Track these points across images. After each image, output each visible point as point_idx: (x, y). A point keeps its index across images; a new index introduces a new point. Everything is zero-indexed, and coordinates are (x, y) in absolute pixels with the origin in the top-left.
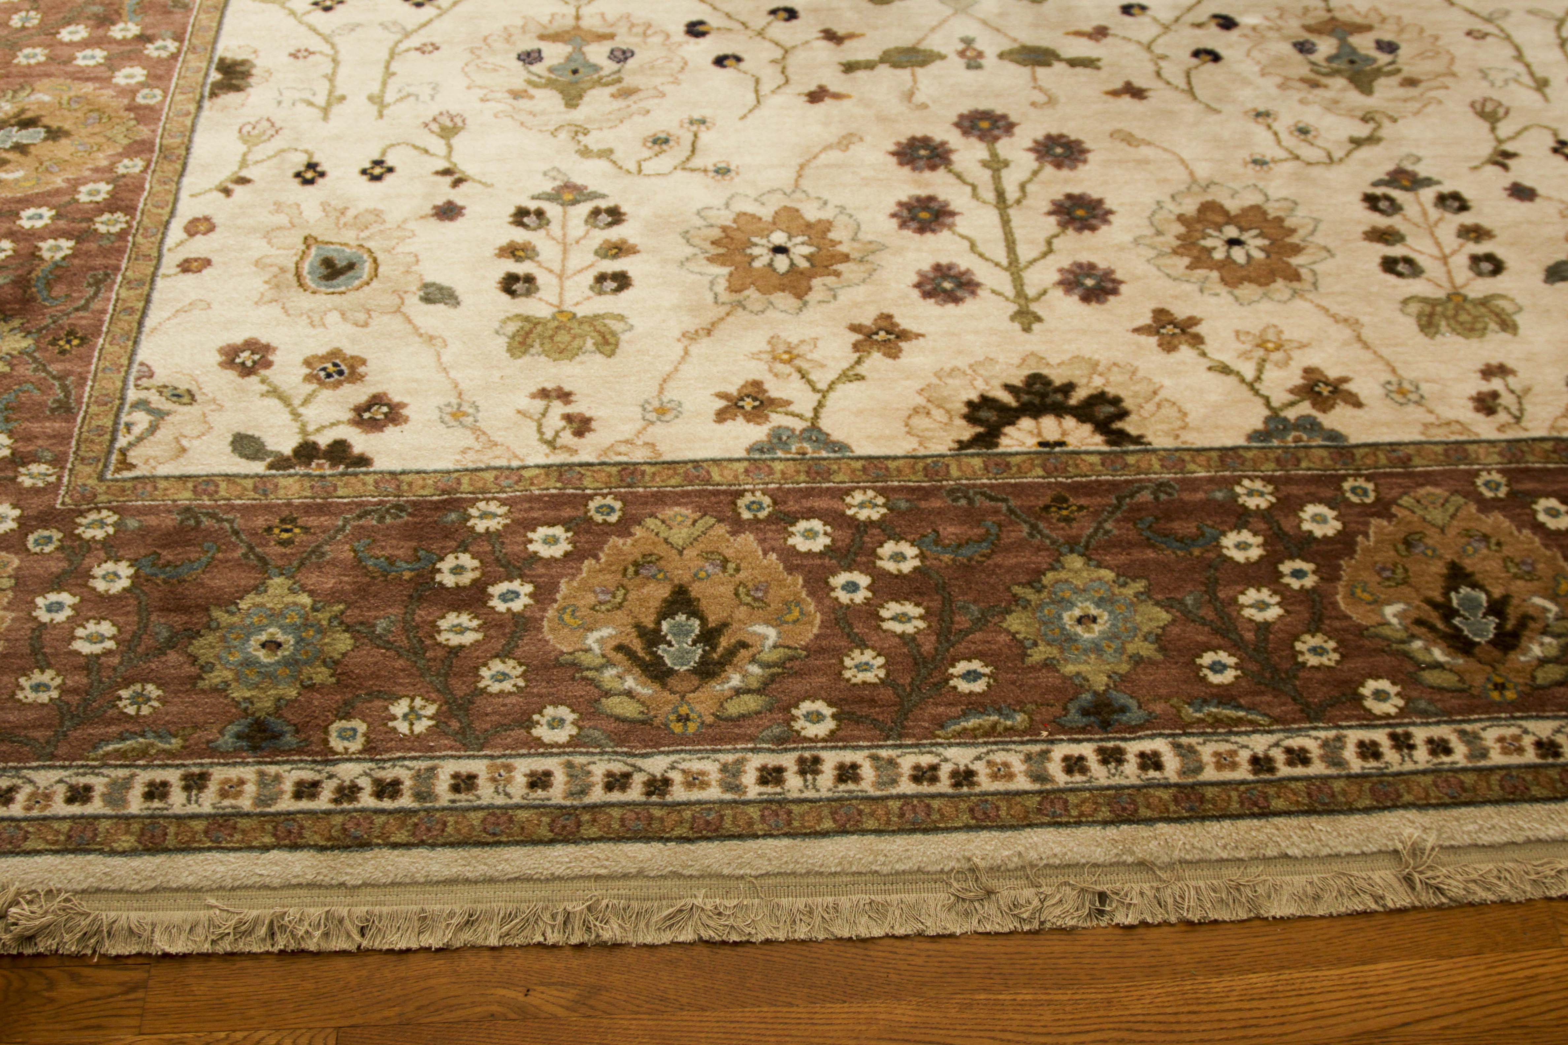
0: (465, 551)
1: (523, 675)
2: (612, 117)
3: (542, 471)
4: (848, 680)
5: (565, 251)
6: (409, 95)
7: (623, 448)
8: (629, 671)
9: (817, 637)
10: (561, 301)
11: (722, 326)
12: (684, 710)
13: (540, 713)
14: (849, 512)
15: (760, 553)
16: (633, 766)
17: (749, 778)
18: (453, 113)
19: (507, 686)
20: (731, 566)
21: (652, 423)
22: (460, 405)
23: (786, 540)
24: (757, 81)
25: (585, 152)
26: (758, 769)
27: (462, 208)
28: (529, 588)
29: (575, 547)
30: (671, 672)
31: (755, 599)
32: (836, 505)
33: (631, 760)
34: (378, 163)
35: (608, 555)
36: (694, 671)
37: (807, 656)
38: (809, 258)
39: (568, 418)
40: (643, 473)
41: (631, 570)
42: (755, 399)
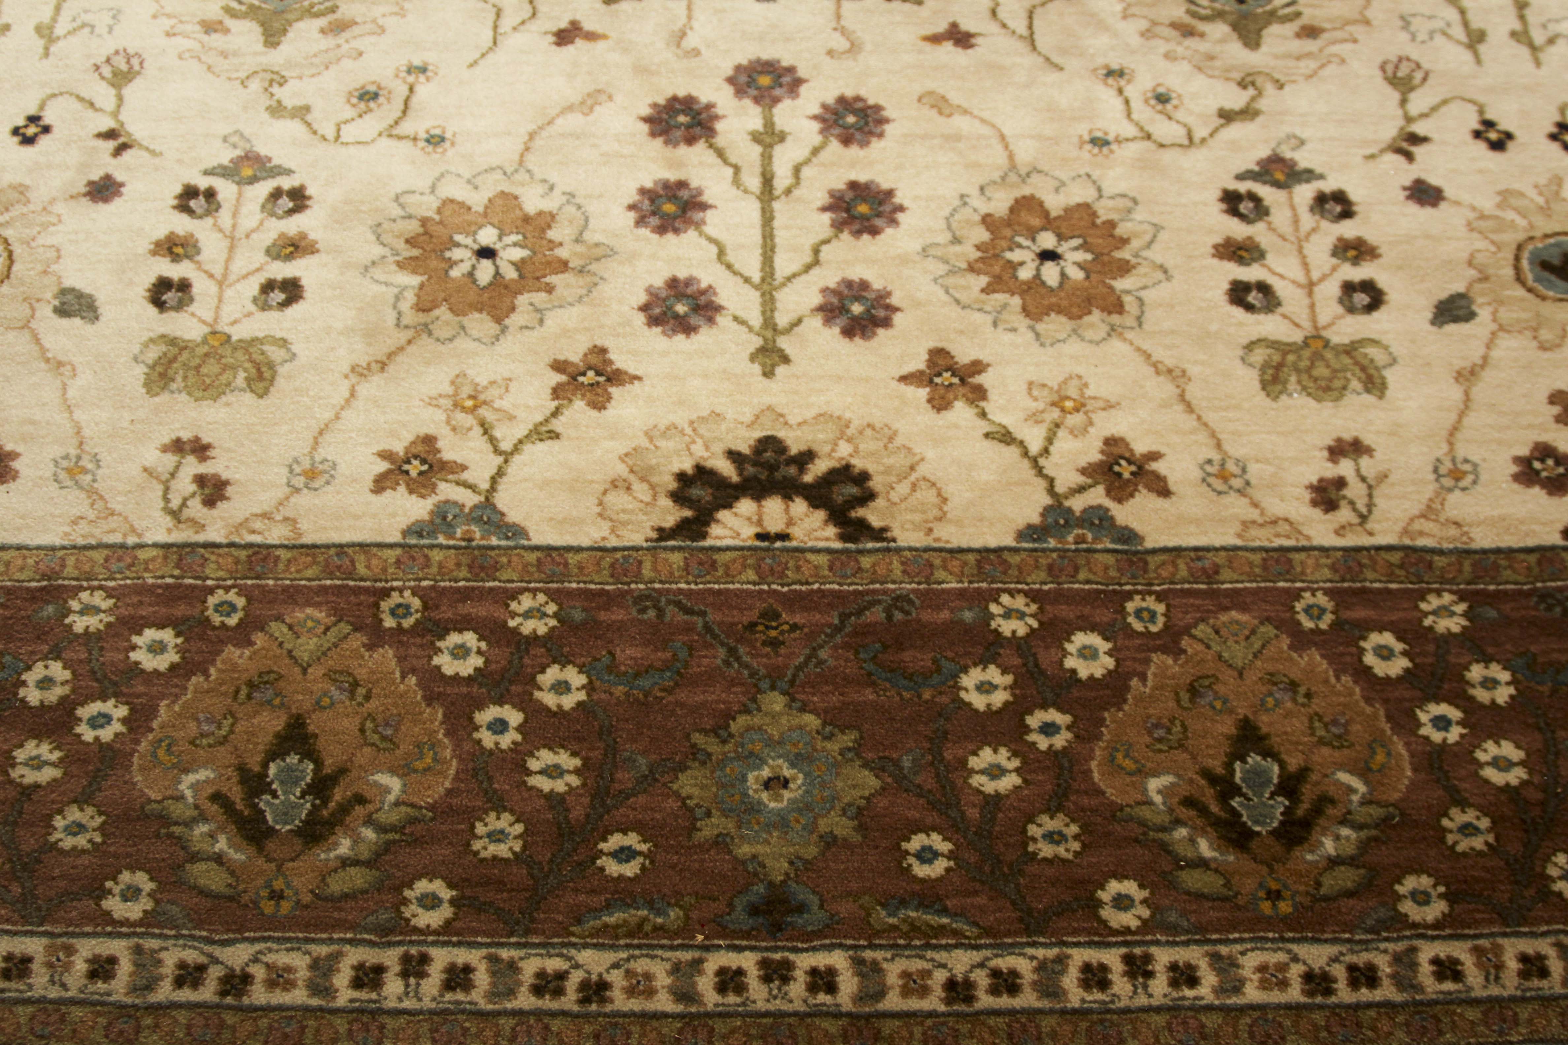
0: (57, 658)
1: (101, 829)
2: (316, 61)
3: (161, 552)
4: (476, 853)
5: (232, 248)
6: (84, 25)
7: (258, 525)
8: (222, 829)
9: (449, 792)
10: (216, 320)
11: (400, 358)
12: (278, 884)
13: (114, 879)
14: (512, 623)
15: (398, 675)
16: (210, 956)
17: (342, 979)
18: (131, 51)
19: (81, 841)
20: (361, 691)
21: (297, 490)
22: (79, 458)
23: (430, 658)
24: (498, 15)
25: (277, 110)
26: (353, 967)
27: (122, 185)
28: (123, 711)
29: (183, 658)
30: (271, 832)
31: (384, 738)
32: (499, 613)
33: (208, 948)
34: (33, 119)
35: (220, 671)
36: (298, 832)
37: (432, 819)
38: (519, 266)
39: (201, 480)
40: (277, 558)
41: (244, 691)
42: (424, 461)
